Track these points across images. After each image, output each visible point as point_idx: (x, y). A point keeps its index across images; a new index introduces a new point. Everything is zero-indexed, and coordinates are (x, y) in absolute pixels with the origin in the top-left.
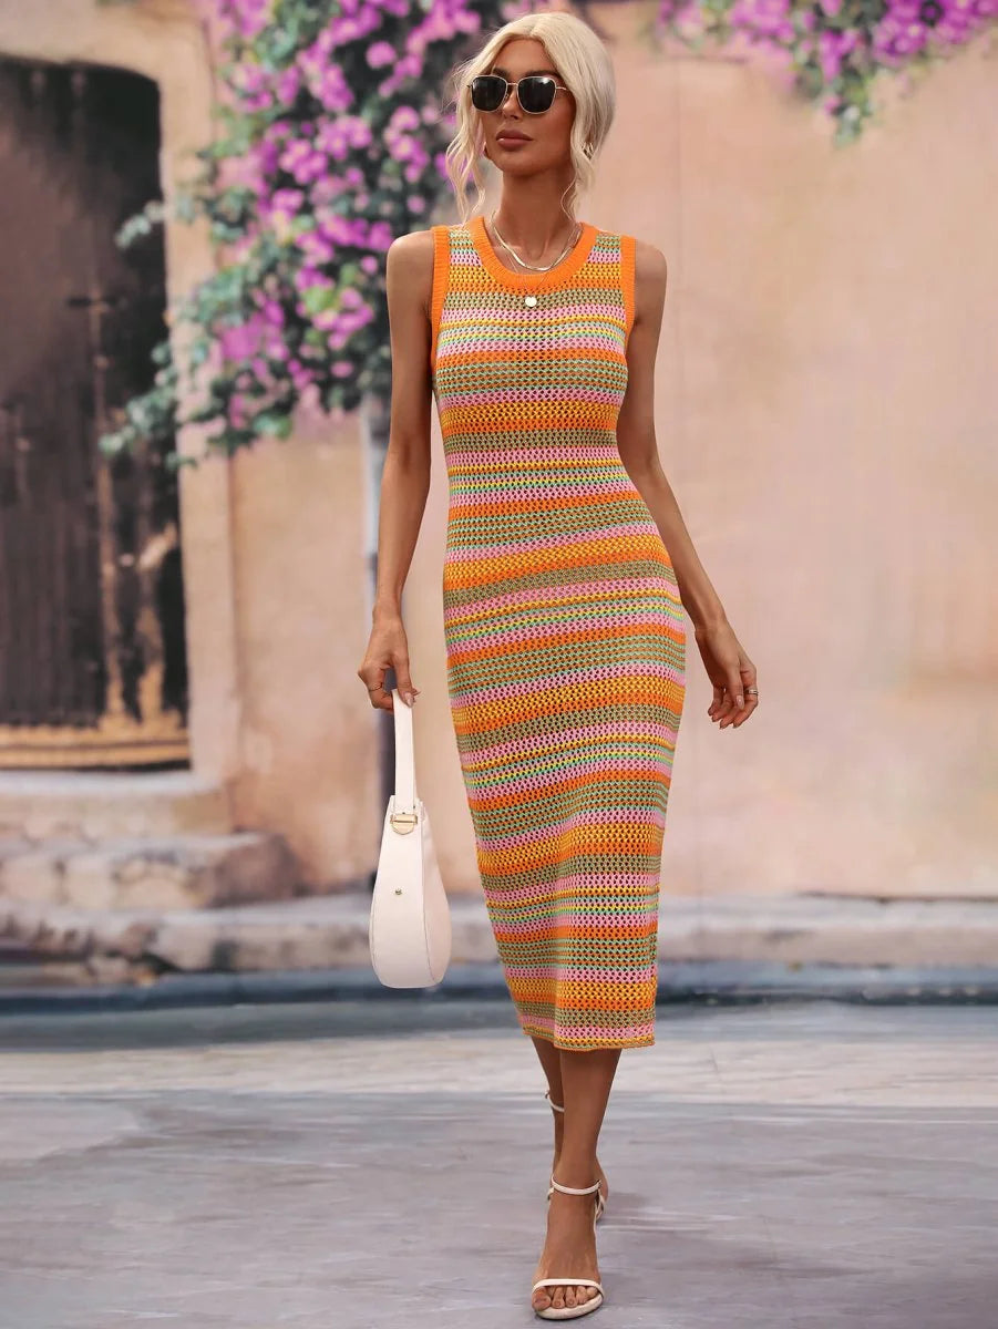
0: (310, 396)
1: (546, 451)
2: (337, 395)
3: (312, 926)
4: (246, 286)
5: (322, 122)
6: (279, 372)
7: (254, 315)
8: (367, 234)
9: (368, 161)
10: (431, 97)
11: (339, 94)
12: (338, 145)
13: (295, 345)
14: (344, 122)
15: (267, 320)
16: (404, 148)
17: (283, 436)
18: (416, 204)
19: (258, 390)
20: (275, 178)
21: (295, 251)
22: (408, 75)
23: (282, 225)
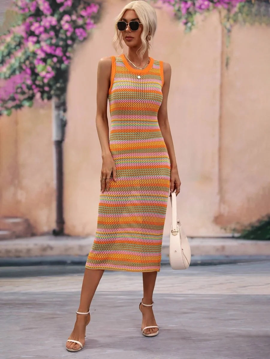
0: (38, 95)
1: (142, 116)
2: (45, 95)
3: (36, 245)
4: (20, 63)
5: (43, 17)
6: (30, 88)
7: (22, 72)
8: (55, 51)
9: (56, 29)
10: (74, 12)
11: (48, 10)
12: (47, 24)
13: (34, 81)
14: (49, 18)
15: (26, 73)
16: (66, 26)
17: (30, 106)
18: (69, 42)
19: (23, 93)
20: (29, 33)
21: (35, 54)
22: (68, 6)
23: (31, 46)
